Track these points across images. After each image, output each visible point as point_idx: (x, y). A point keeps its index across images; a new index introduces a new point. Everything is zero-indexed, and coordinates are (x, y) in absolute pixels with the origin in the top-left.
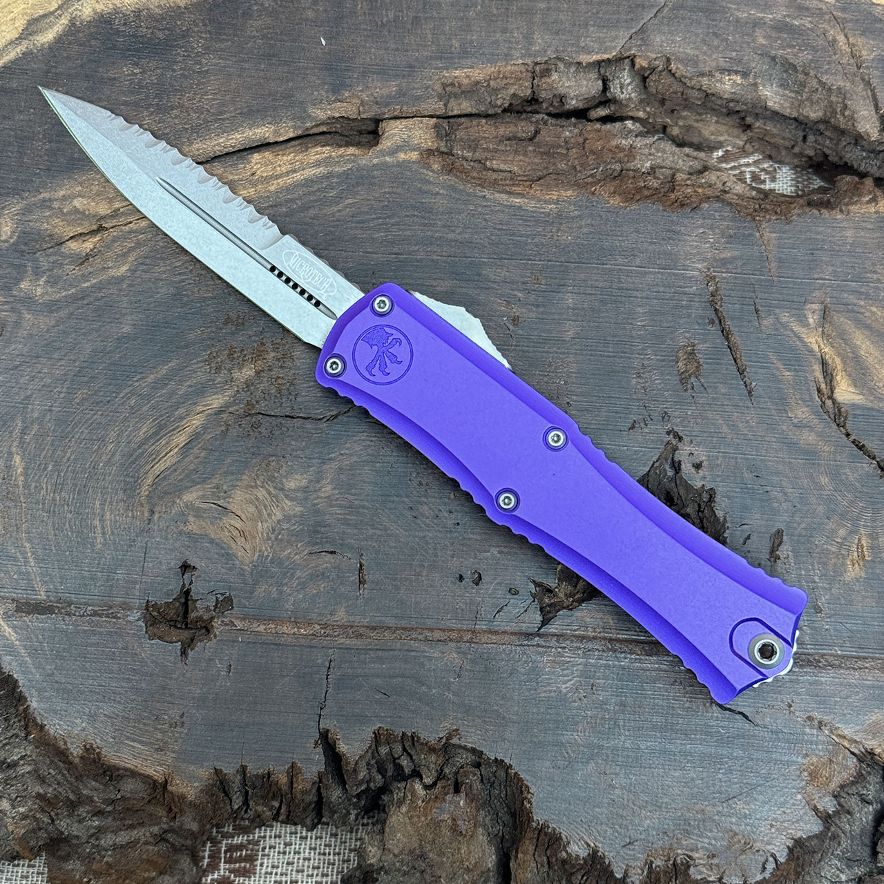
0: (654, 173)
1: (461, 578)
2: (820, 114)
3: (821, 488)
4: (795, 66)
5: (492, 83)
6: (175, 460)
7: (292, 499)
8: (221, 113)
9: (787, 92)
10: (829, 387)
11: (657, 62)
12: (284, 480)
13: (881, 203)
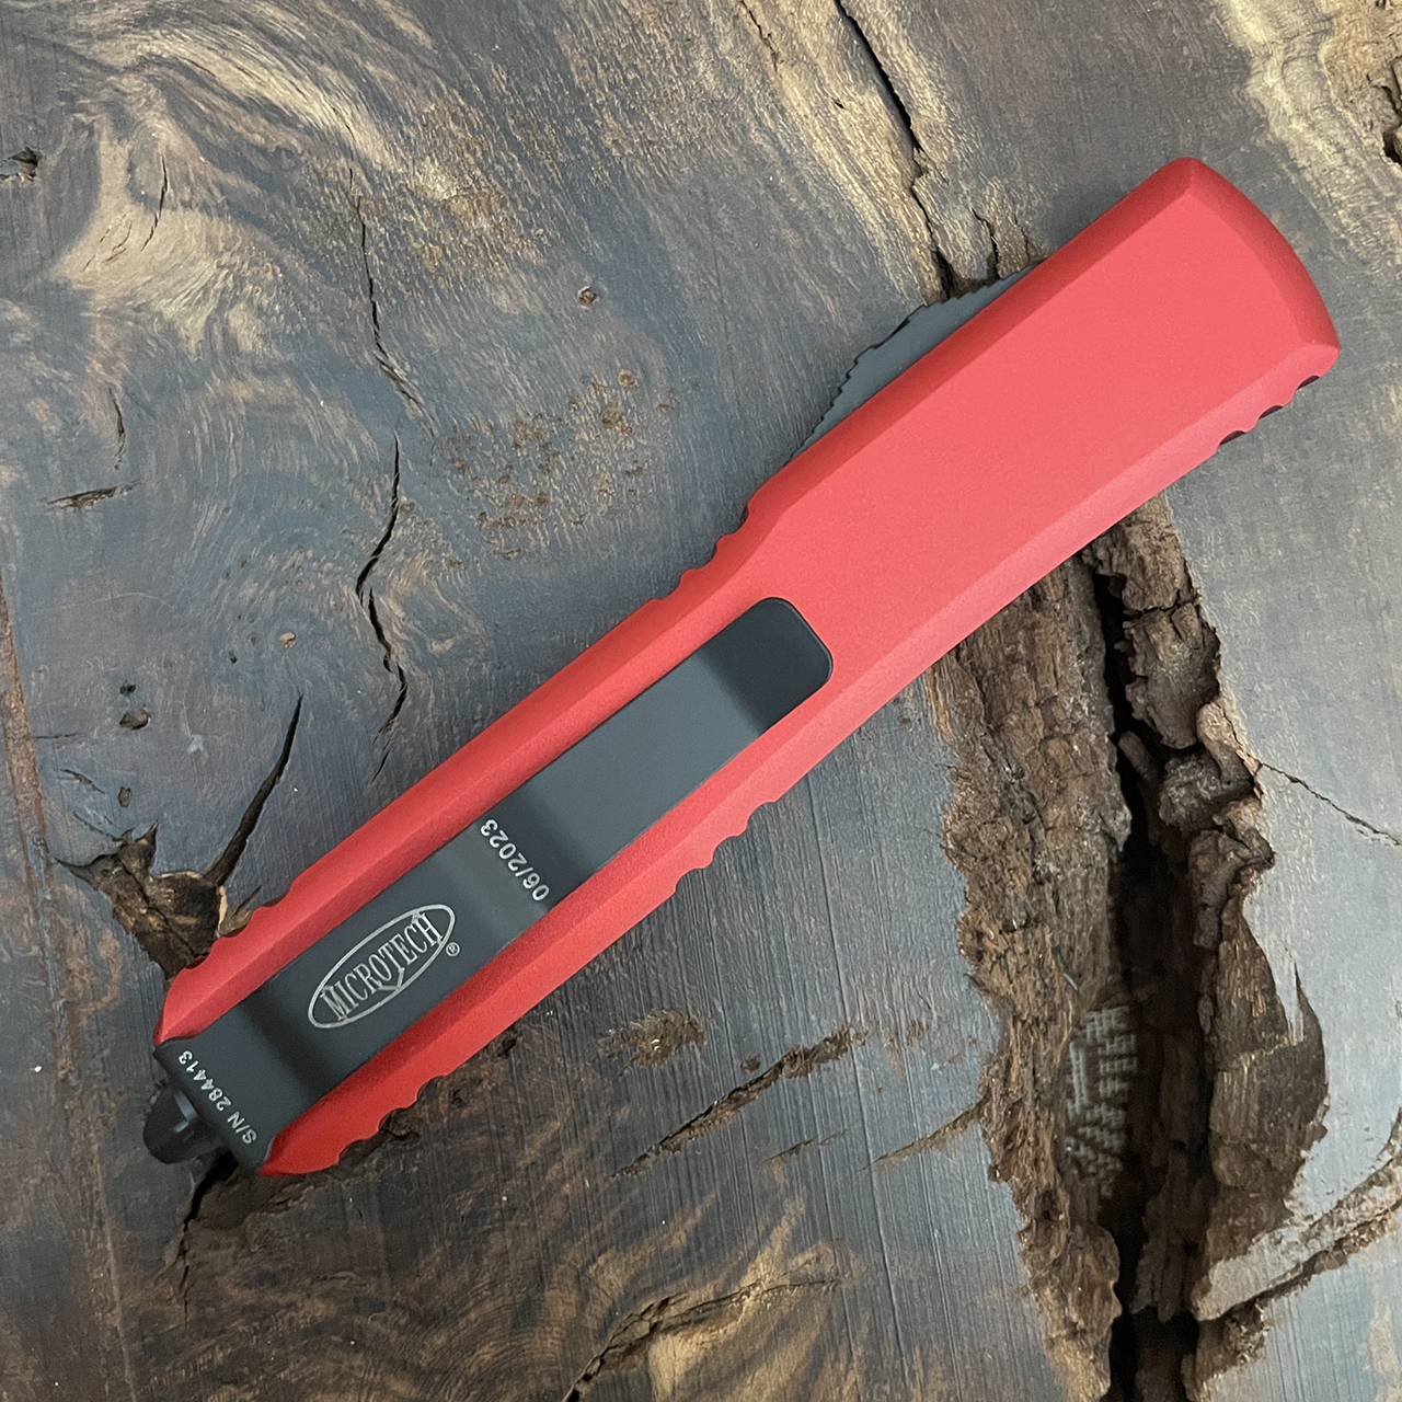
0: (1041, 883)
1: (131, 689)
2: (1229, 1182)
3: (470, 1347)
4: (1309, 1115)
5: (1136, 528)
6: (234, 88)
7: (208, 330)
8: (946, 15)
9: (1256, 1107)
10: (673, 1322)
11: (1254, 841)
12: (242, 306)
13: (1072, 1345)
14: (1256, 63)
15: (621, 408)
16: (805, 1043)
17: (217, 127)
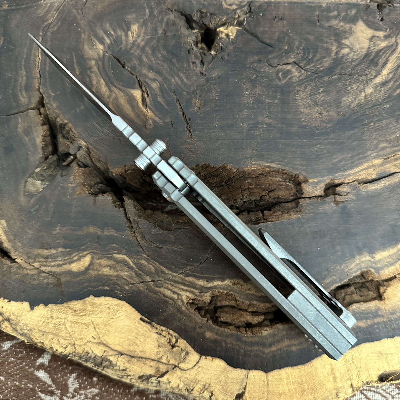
1: (281, 19)
3: (147, 57)
4: (158, 226)
5: (280, 213)
7: (346, 45)
8: (390, 194)
10: (144, 95)
12: (350, 51)
13: (123, 170)
14: (371, 255)
15: (321, 117)
16: (191, 130)
17: (383, 53)
